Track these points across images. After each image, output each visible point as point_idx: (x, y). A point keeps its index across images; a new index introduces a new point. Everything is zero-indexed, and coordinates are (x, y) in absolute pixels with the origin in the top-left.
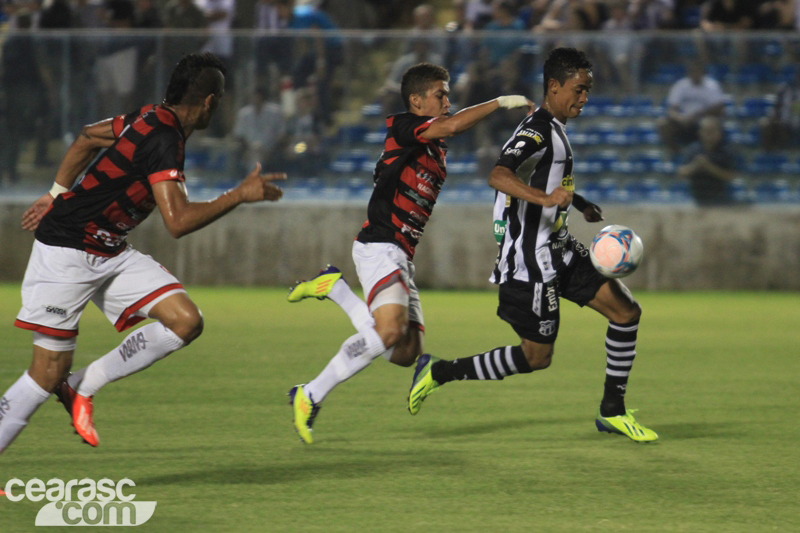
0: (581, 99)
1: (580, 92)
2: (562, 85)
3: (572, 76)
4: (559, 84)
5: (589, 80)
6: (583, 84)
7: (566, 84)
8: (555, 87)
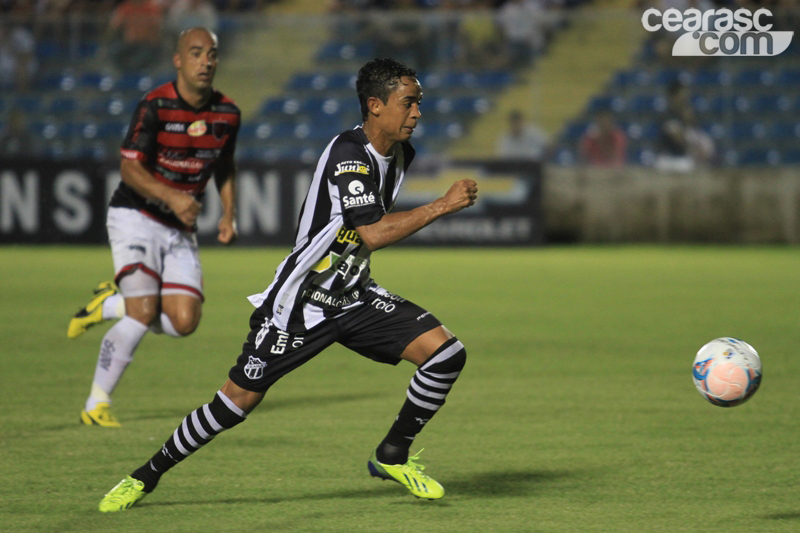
0: (412, 114)
1: (409, 106)
2: (385, 102)
3: (395, 89)
4: (381, 102)
5: (418, 90)
6: (411, 95)
7: (390, 100)
8: (376, 108)
